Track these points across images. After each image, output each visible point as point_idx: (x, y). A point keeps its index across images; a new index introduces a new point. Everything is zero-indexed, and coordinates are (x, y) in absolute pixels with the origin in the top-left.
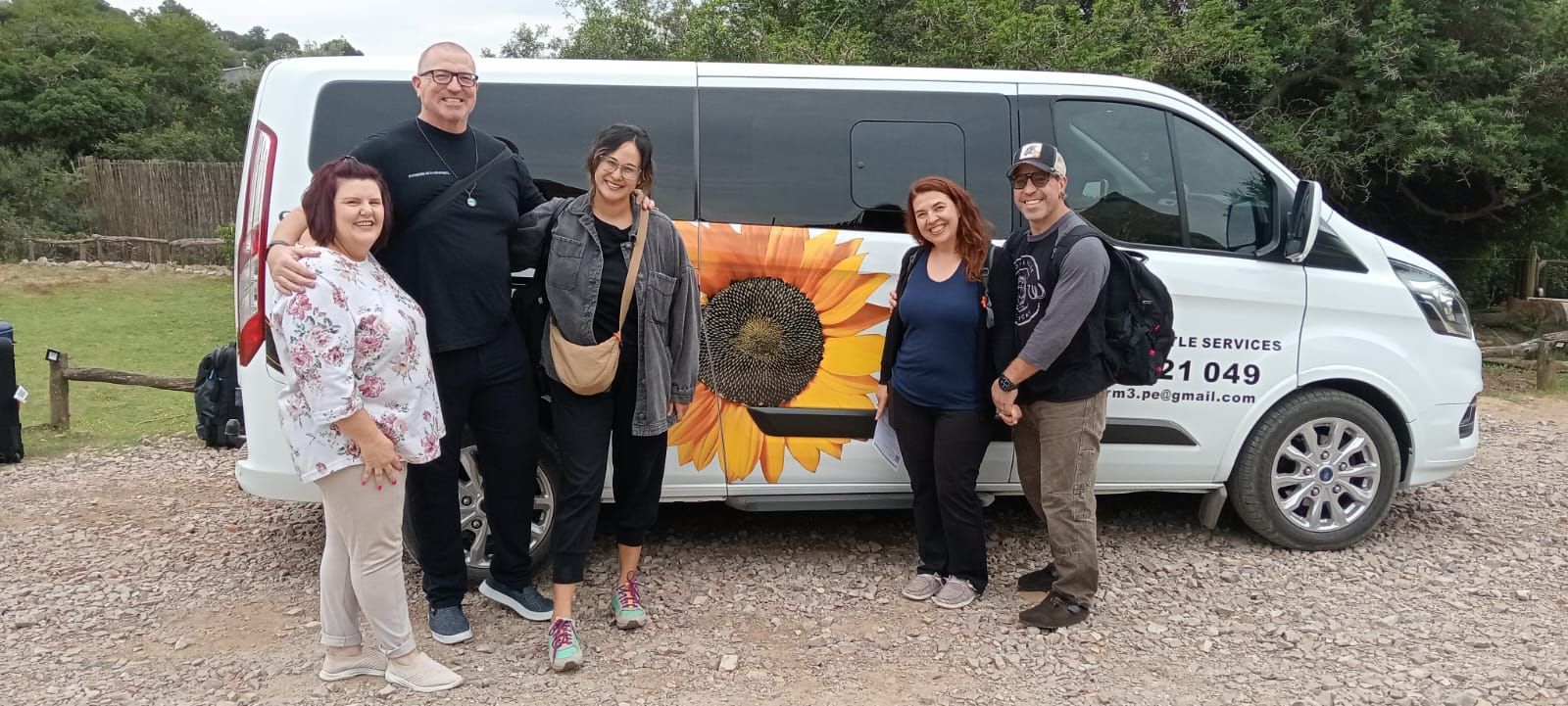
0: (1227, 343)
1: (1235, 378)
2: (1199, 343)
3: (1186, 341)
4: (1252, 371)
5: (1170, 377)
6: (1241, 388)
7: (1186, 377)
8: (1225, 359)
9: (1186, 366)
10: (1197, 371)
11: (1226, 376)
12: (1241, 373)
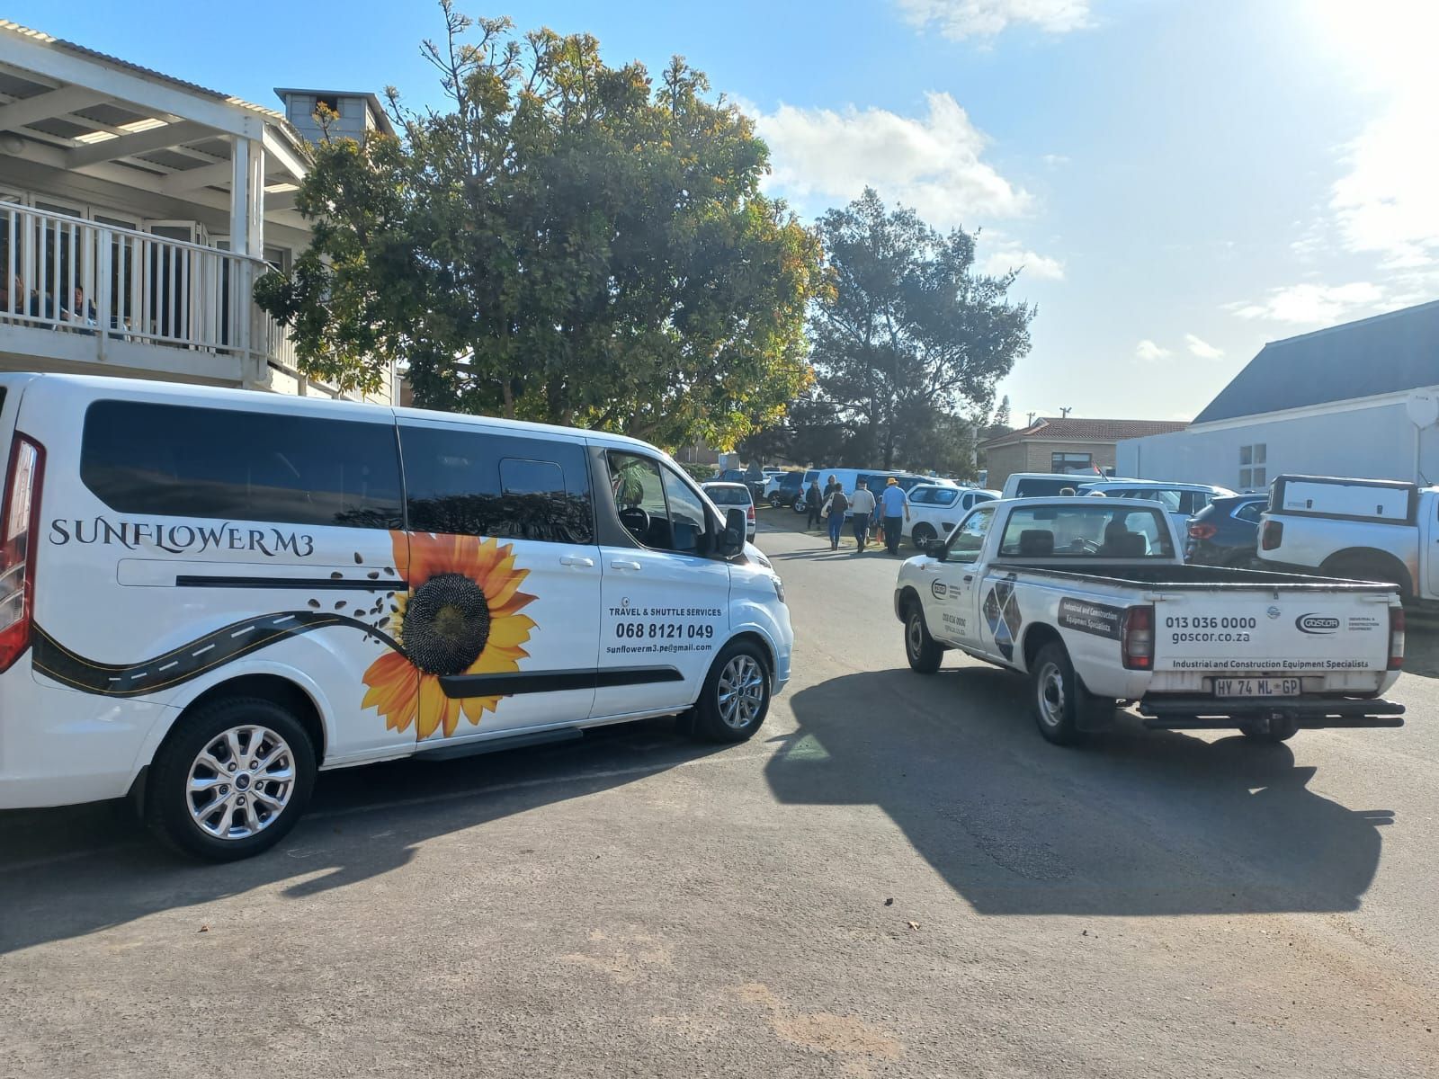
0: (698, 611)
1: (702, 635)
2: (686, 612)
3: (679, 613)
4: (709, 629)
5: (673, 636)
6: (704, 641)
7: (680, 636)
8: (697, 621)
9: (680, 628)
10: (685, 631)
11: (698, 634)
12: (704, 631)
